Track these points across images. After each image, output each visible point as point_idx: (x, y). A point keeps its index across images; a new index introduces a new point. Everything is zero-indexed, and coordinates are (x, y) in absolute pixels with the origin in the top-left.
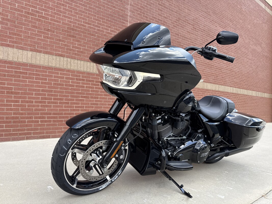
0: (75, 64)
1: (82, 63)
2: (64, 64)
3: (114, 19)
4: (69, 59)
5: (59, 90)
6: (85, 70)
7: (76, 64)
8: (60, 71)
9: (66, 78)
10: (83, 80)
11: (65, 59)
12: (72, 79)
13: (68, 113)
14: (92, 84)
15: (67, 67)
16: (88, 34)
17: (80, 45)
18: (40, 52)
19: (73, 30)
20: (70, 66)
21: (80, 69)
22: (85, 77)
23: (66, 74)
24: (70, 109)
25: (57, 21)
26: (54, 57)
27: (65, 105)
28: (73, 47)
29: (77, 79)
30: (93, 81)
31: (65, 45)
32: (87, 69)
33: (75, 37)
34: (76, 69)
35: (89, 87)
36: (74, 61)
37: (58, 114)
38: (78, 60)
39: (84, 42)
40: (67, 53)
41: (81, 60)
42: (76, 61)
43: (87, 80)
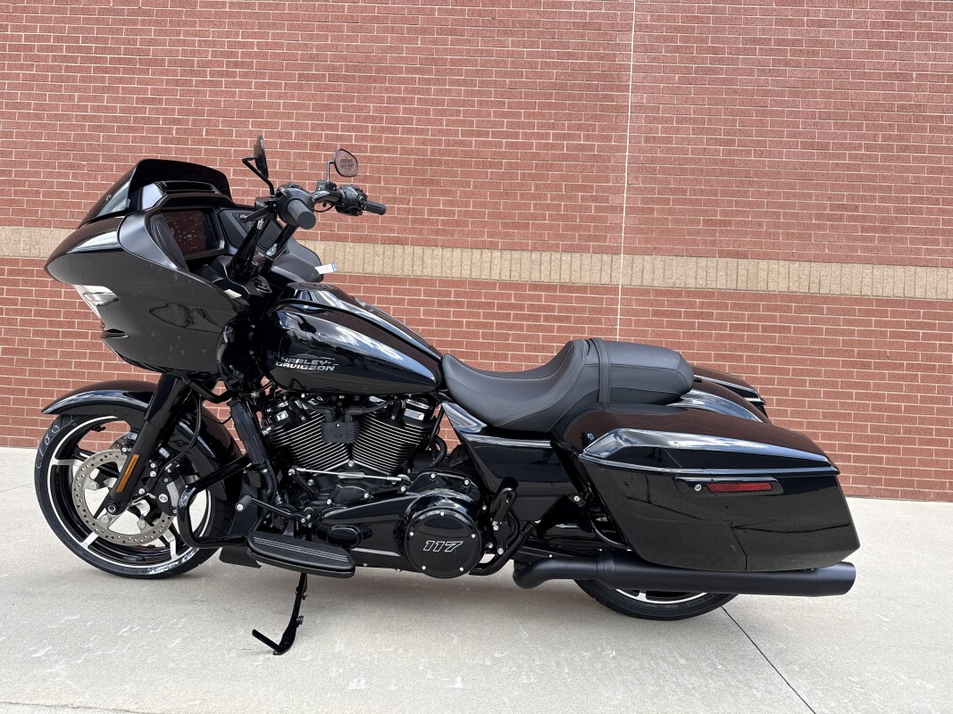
0: (434, 261)
1: (455, 254)
2: (403, 265)
3: (569, 97)
4: (418, 250)
6: (466, 274)
7: (437, 261)
8: (395, 284)
9: (411, 302)
10: (459, 304)
11: (409, 249)
12: (425, 303)
14: (486, 316)
15: (413, 271)
16: (477, 164)
17: (452, 203)
18: (343, 239)
19: (431, 163)
20: (420, 269)
21: (449, 272)
22: (465, 295)
23: (410, 292)
25: (388, 150)
26: (379, 248)
28: (431, 212)
29: (440, 304)
30: (490, 305)
31: (408, 211)
32: (471, 272)
33: (438, 182)
34: (439, 275)
35: (478, 325)
36: (433, 251)
38: (443, 247)
39: (465, 192)
40: (413, 231)
41: (453, 245)
42: (438, 251)
43: (470, 305)
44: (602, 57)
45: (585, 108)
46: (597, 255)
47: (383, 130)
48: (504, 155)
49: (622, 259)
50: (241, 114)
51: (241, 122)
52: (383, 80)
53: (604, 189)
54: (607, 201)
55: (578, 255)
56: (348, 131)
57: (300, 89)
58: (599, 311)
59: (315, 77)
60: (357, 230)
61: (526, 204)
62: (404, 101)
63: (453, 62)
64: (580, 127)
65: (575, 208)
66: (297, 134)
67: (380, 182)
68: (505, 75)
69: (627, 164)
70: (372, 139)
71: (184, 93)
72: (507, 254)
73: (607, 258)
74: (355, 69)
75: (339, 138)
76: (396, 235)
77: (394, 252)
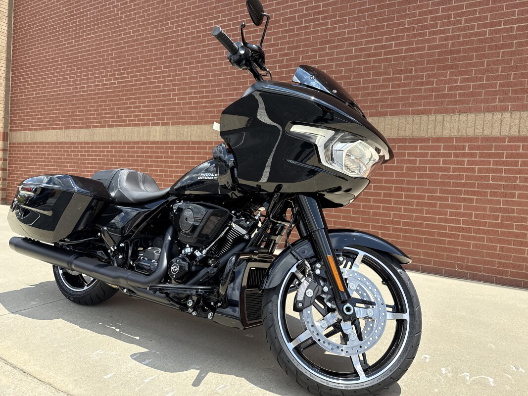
0: (452, 124)
1: (470, 117)
2: (427, 129)
4: (439, 117)
5: (416, 179)
6: (479, 132)
7: (454, 124)
8: (421, 142)
9: (433, 155)
10: (472, 155)
11: (432, 117)
12: (444, 155)
13: (433, 224)
14: (496, 163)
15: (435, 133)
16: (491, 47)
17: (468, 80)
19: (451, 52)
20: (441, 131)
21: (464, 131)
22: (478, 148)
23: (432, 148)
24: (437, 217)
25: (418, 49)
26: (410, 118)
27: (427, 208)
28: (450, 89)
29: (457, 155)
30: (500, 155)
31: (432, 90)
32: (483, 130)
33: (457, 66)
34: (456, 134)
35: (488, 171)
36: (451, 117)
37: (414, 225)
38: (460, 113)
39: (479, 70)
40: (436, 104)
41: (468, 111)
42: (456, 117)
43: (481, 155)
47: (415, 36)
48: (515, 37)
50: (322, 43)
51: (322, 48)
56: (390, 41)
57: (358, 19)
59: (368, 10)
60: (394, 108)
62: (431, 12)
66: (356, 49)
67: (411, 72)
70: (407, 44)
71: (290, 37)
72: (517, 115)
75: (383, 47)
76: (422, 108)
77: (421, 120)
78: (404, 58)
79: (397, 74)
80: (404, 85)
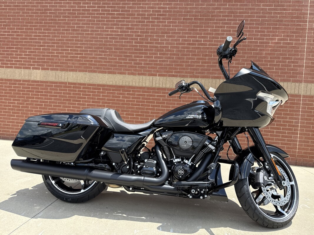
3: (284, 25)
16: (248, 49)
26: (211, 80)
39: (243, 60)
44: (297, 10)
45: (290, 29)
46: (293, 83)
47: (213, 38)
48: (259, 46)
49: (303, 85)
50: (162, 33)
51: (162, 36)
52: (214, 20)
53: (297, 59)
54: (298, 63)
55: (286, 83)
56: (201, 38)
57: (183, 23)
58: (294, 104)
59: (189, 19)
60: (202, 74)
61: (266, 64)
63: (240, 13)
64: (288, 36)
65: (285, 66)
66: (182, 40)
67: (211, 56)
68: (260, 17)
69: (305, 50)
70: (209, 41)
71: (142, 25)
73: (297, 84)
74: (204, 16)
75: (197, 41)
76: (217, 75)
77: (216, 81)
78: (208, 48)
79: (204, 56)
80: (208, 63)
